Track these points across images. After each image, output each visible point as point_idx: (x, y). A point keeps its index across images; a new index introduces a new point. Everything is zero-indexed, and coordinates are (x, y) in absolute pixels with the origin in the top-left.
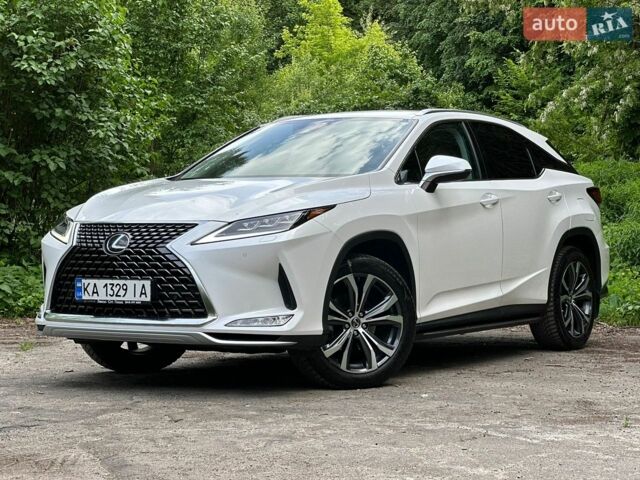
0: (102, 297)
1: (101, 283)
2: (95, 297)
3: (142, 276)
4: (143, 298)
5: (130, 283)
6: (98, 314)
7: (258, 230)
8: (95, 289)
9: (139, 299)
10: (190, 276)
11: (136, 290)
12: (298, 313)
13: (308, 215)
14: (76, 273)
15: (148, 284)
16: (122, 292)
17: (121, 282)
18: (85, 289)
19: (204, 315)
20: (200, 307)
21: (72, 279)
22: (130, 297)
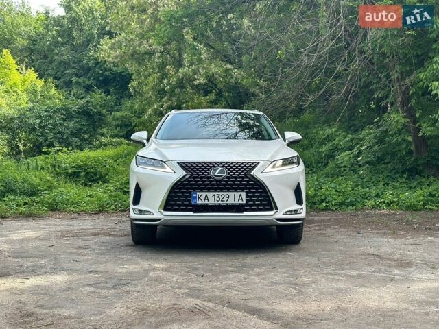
0: (211, 201)
1: (210, 194)
2: (206, 202)
4: (241, 202)
5: (231, 194)
9: (237, 202)
15: (244, 194)
16: (225, 199)
17: (225, 193)
18: (199, 198)
19: (271, 209)
22: (231, 201)
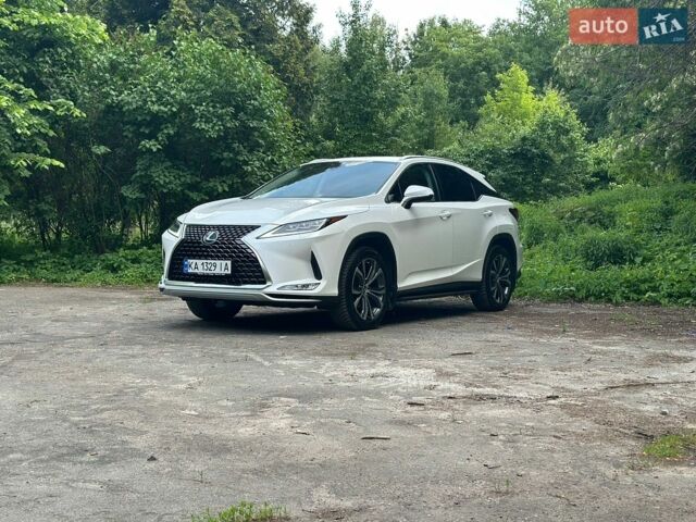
0: (200, 271)
1: (199, 262)
2: (196, 271)
3: (225, 258)
4: (226, 272)
5: (218, 262)
6: (197, 282)
7: (299, 230)
8: (197, 266)
9: (223, 272)
10: (256, 258)
11: (222, 267)
12: (323, 282)
13: (330, 221)
14: (184, 255)
15: (229, 263)
16: (213, 268)
17: (213, 262)
18: (190, 266)
19: (264, 283)
20: (261, 277)
21: (182, 260)
22: (218, 271)
